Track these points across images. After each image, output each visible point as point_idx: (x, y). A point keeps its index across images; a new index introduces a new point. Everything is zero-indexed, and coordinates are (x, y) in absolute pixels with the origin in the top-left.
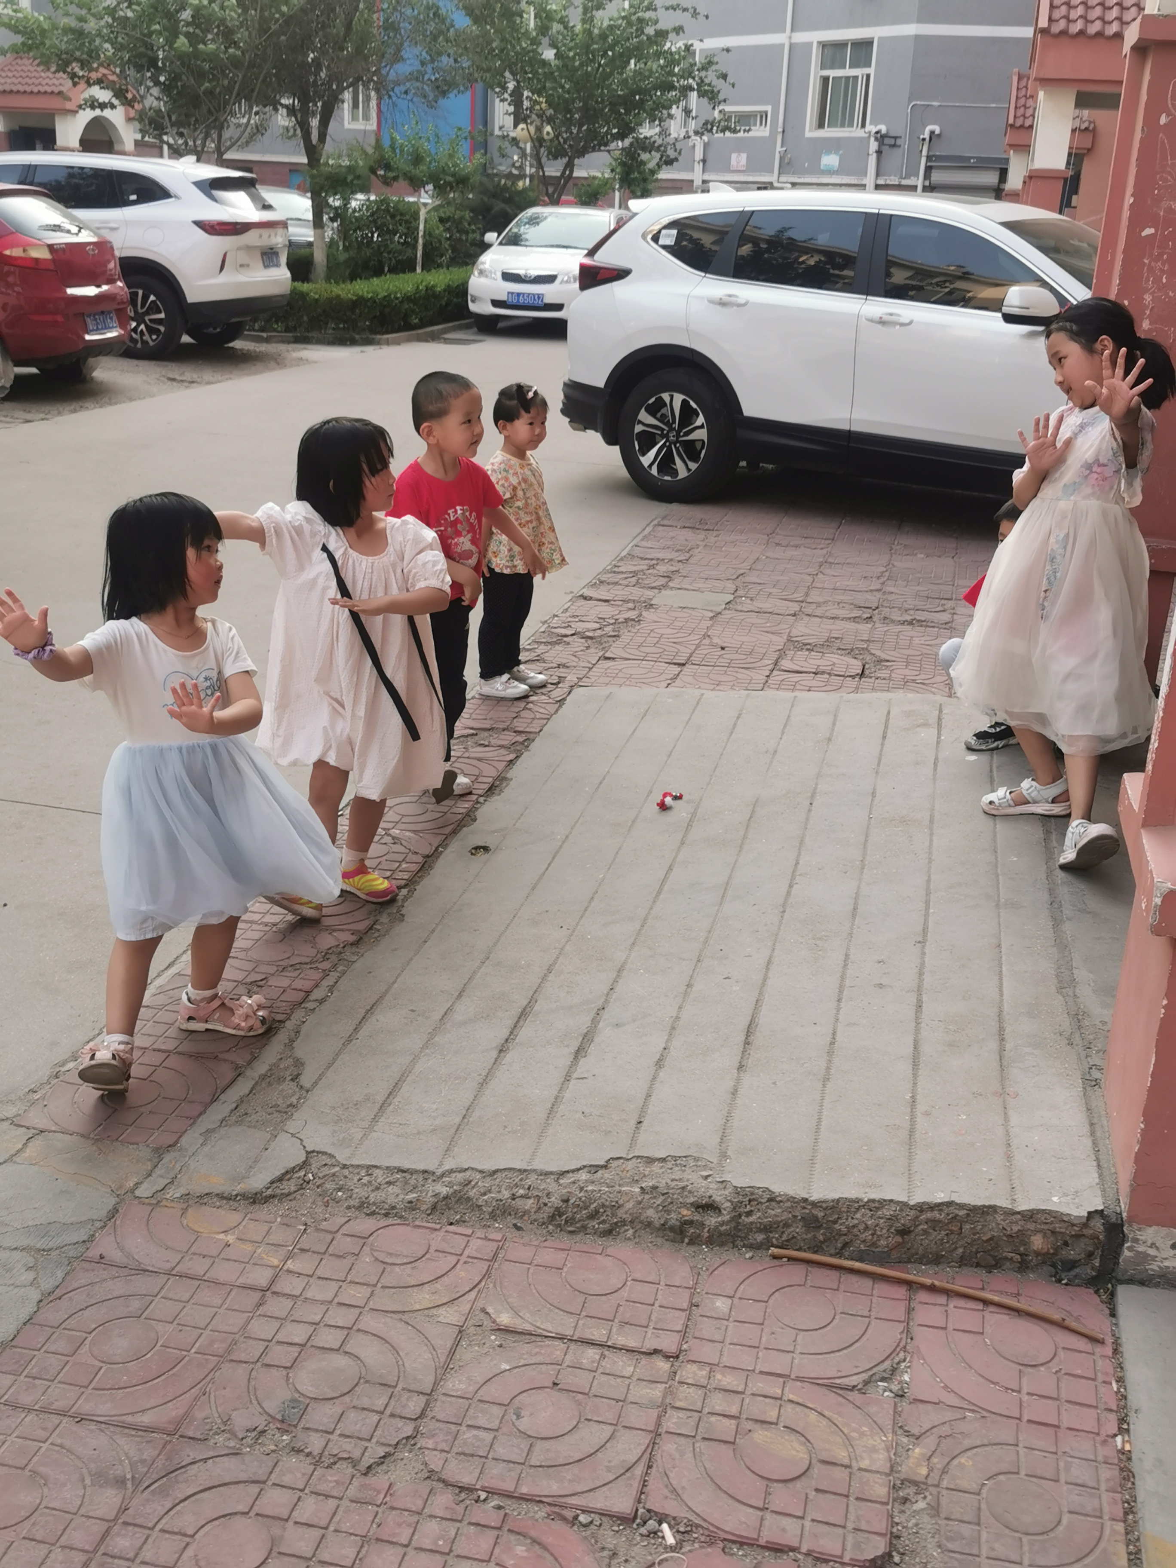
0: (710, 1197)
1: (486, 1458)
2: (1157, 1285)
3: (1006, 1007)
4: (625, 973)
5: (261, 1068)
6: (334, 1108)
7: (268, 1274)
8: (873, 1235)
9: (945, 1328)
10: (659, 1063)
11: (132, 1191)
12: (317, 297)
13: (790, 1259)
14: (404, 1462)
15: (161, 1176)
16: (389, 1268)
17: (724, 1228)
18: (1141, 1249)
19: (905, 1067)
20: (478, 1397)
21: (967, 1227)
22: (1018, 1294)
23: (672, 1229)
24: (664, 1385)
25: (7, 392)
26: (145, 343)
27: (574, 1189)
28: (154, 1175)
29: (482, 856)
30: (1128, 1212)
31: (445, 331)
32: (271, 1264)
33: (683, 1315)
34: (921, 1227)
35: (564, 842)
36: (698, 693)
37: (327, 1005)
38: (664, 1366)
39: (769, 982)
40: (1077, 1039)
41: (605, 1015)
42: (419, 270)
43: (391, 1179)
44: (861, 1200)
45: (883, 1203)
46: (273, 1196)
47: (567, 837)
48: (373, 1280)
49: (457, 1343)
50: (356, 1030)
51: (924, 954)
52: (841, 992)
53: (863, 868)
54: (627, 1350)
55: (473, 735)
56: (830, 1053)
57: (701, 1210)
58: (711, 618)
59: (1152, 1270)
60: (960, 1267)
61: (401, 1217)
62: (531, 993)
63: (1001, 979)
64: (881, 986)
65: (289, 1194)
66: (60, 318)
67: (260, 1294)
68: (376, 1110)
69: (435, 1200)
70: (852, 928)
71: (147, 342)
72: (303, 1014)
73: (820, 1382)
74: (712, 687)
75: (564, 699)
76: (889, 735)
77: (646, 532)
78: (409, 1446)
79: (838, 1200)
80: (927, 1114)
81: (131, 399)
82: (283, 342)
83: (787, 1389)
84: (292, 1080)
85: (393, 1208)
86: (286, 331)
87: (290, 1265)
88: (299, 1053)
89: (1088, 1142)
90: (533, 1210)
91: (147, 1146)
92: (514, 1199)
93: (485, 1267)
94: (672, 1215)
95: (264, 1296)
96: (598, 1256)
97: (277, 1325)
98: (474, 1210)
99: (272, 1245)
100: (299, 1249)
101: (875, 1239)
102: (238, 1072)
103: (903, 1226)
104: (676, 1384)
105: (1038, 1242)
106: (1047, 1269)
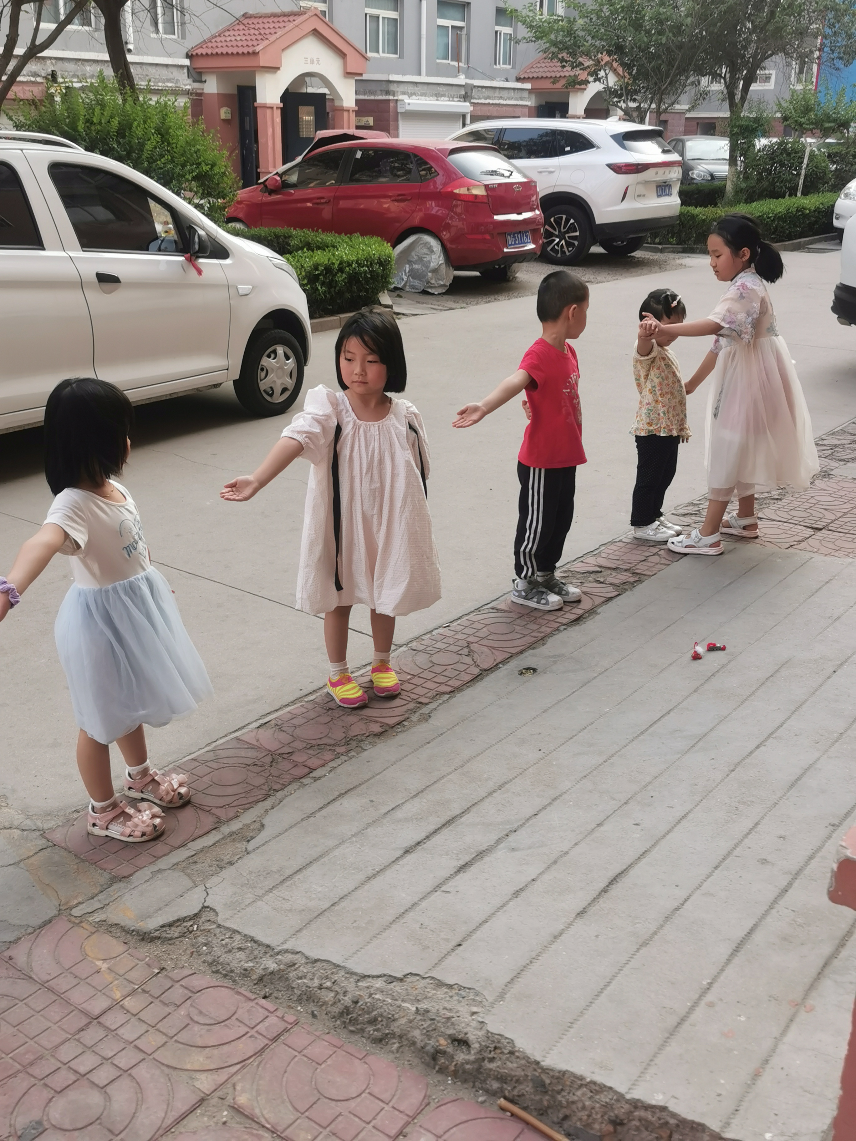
0: (466, 1034)
4: (555, 802)
5: (235, 826)
6: (251, 873)
7: (105, 1004)
8: (589, 1116)
10: (517, 894)
11: (71, 908)
12: (704, 217)
13: (513, 1115)
15: (99, 901)
16: (192, 1025)
17: (469, 1066)
19: (724, 950)
21: (676, 1137)
23: (427, 1053)
25: (446, 288)
26: (563, 252)
27: (364, 994)
28: (96, 899)
29: (529, 675)
31: (811, 243)
32: (114, 997)
34: (634, 1122)
35: (600, 673)
36: (811, 556)
37: (318, 783)
41: (512, 837)
42: (799, 194)
43: (243, 945)
44: (585, 1079)
45: (603, 1088)
46: (159, 938)
47: (606, 670)
48: (173, 1032)
49: (192, 1110)
50: (321, 808)
51: (829, 837)
53: (836, 741)
55: (597, 572)
56: (667, 918)
57: (456, 1043)
61: (234, 981)
62: (470, 804)
64: (764, 861)
65: (171, 939)
66: (488, 237)
67: (88, 1021)
68: (278, 882)
69: (262, 972)
70: (781, 798)
71: (565, 252)
72: (296, 787)
74: (828, 551)
79: (564, 1073)
80: (711, 1005)
82: (674, 252)
84: (247, 841)
85: (232, 971)
86: (677, 244)
87: (127, 1003)
88: (266, 821)
90: (330, 1003)
91: (110, 873)
92: (320, 989)
93: (262, 1045)
94: (432, 1042)
95: (90, 1023)
96: (358, 1061)
97: (80, 1051)
98: (288, 990)
99: (127, 980)
100: (142, 989)
101: (590, 1121)
102: (216, 826)
103: (617, 1116)
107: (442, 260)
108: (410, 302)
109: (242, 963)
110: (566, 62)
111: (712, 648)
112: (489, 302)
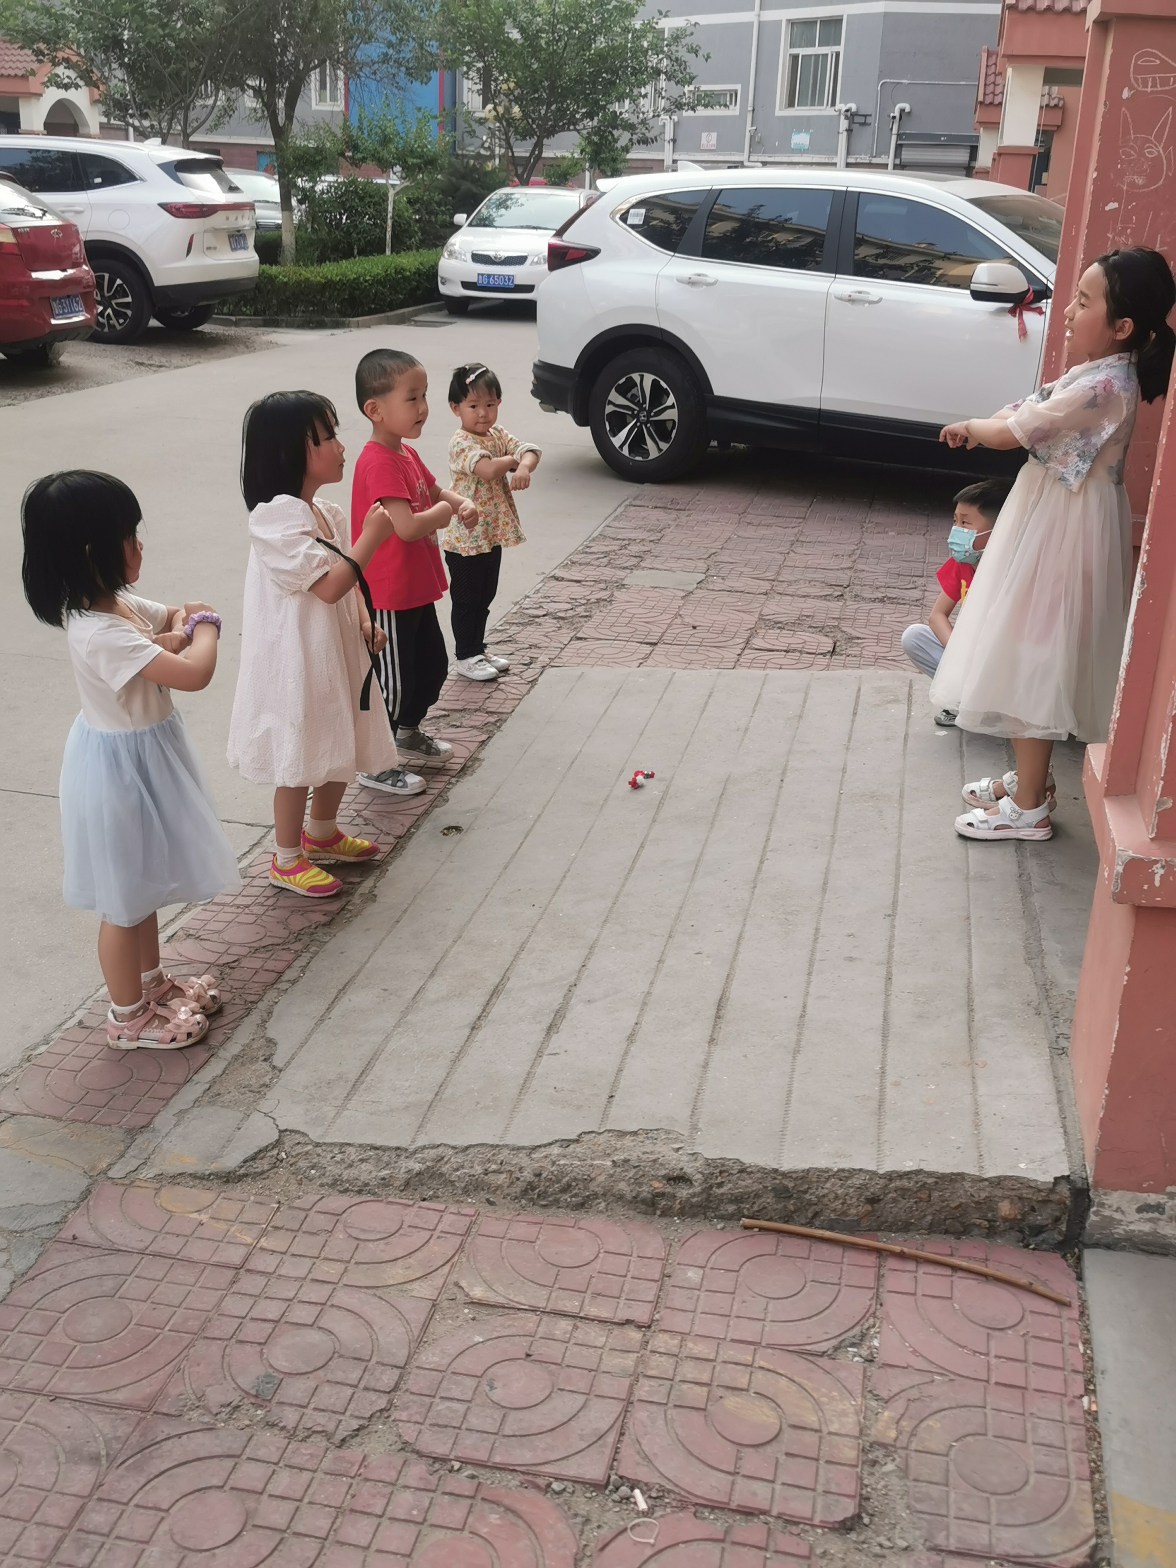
0: (682, 1169)
1: (460, 1428)
2: (1123, 1249)
3: (975, 979)
4: (596, 950)
5: (233, 1048)
6: (306, 1087)
7: (242, 1251)
8: (843, 1204)
9: (914, 1294)
10: (631, 1038)
11: (105, 1172)
12: (286, 280)
13: (762, 1229)
14: (378, 1434)
15: (134, 1157)
16: (362, 1245)
17: (695, 1199)
18: (1107, 1213)
19: (874, 1040)
20: (451, 1369)
21: (936, 1194)
22: (986, 1260)
23: (644, 1201)
24: (636, 1355)
26: (111, 327)
27: (546, 1163)
28: (126, 1156)
29: (454, 836)
30: (1094, 1177)
31: (416, 313)
32: (244, 1242)
33: (655, 1286)
34: (890, 1195)
35: (536, 821)
36: (669, 672)
37: (299, 985)
38: (635, 1335)
39: (740, 957)
40: (1045, 1009)
41: (577, 991)
42: (388, 252)
43: (364, 1156)
44: (831, 1170)
45: (852, 1173)
46: (246, 1175)
47: (539, 816)
48: (346, 1256)
49: (430, 1317)
50: (329, 1010)
51: (893, 927)
52: (811, 965)
53: (833, 843)
54: (600, 1321)
55: (445, 716)
56: (800, 1025)
57: (672, 1182)
58: (683, 598)
59: (1118, 1234)
60: (929, 1234)
61: (374, 1194)
62: (503, 971)
63: (970, 951)
64: (851, 959)
65: (263, 1173)
66: (25, 303)
67: (232, 1272)
68: (349, 1088)
69: (408, 1176)
70: (822, 903)
71: (114, 326)
72: (276, 994)
73: (791, 1348)
74: (684, 666)
75: (536, 680)
76: (859, 711)
77: (617, 513)
78: (383, 1419)
79: (808, 1170)
80: (896, 1084)
81: (99, 384)
82: (252, 325)
83: (757, 1356)
84: (265, 1060)
85: (367, 1185)
86: (255, 315)
87: (263, 1242)
88: (271, 1033)
89: (1055, 1109)
90: (506, 1185)
91: (121, 1127)
92: (486, 1174)
93: (458, 1242)
94: (644, 1188)
95: (237, 1274)
96: (571, 1229)
97: (251, 1302)
98: (447, 1185)
99: (246, 1223)
100: (273, 1227)
101: (845, 1208)
102: (211, 1052)
103: (872, 1194)
104: (648, 1353)
105: (1005, 1208)
106: (1015, 1235)
110: (44, 55)
112: (42, 396)
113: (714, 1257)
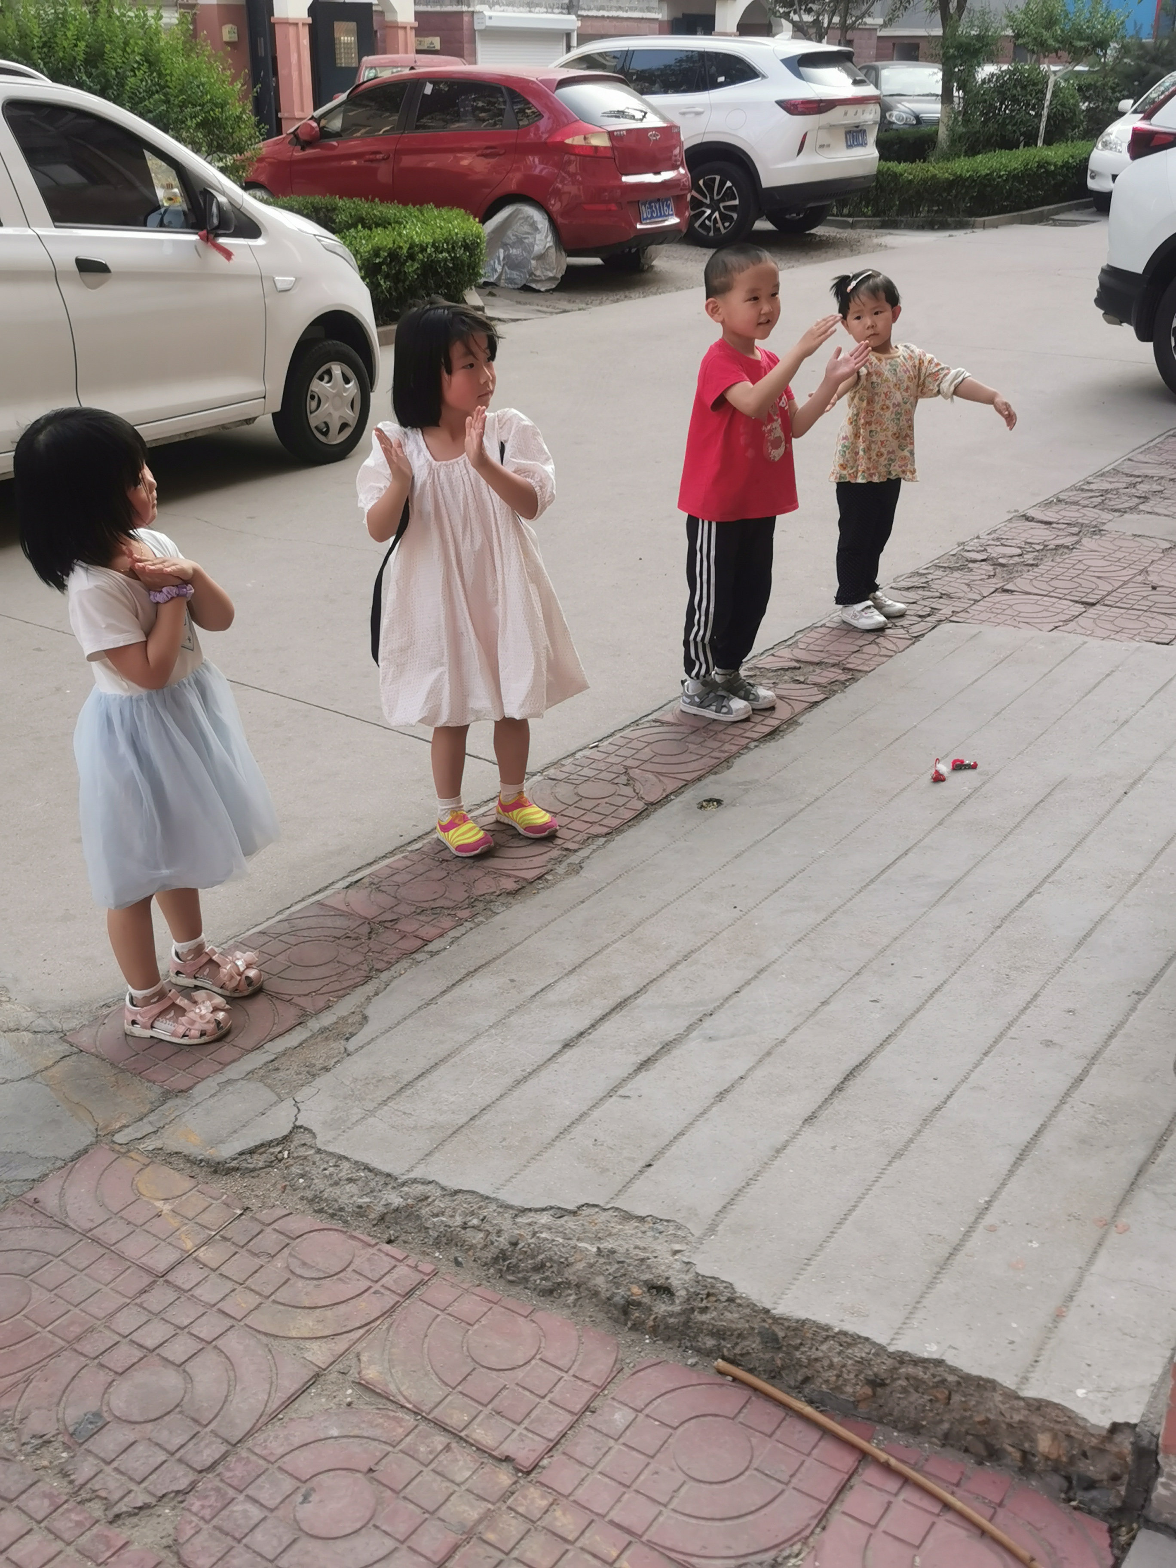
0: (667, 1278)
1: (239, 1541)
4: (761, 975)
5: (327, 1019)
6: (355, 1080)
7: (172, 1256)
8: (838, 1376)
9: (874, 1527)
10: (721, 1096)
11: (114, 1133)
12: (910, 177)
13: (735, 1379)
14: (160, 1520)
15: (150, 1123)
16: (294, 1279)
19: (1005, 1159)
20: (280, 1463)
21: (956, 1398)
22: (1001, 1504)
23: (615, 1305)
24: (490, 1506)
25: (557, 282)
26: (717, 230)
27: (526, 1233)
28: (145, 1120)
29: (712, 809)
30: (1166, 1437)
31: (1057, 212)
32: (184, 1247)
33: (569, 1419)
34: (900, 1382)
35: (809, 804)
36: (1083, 640)
37: (436, 959)
38: (505, 1480)
39: (921, 1014)
41: (707, 1023)
42: (1040, 143)
43: (354, 1176)
44: (831, 1329)
45: (856, 1340)
46: (238, 1169)
47: (816, 800)
48: (269, 1290)
49: (304, 1390)
50: (444, 992)
51: (1133, 1009)
53: (1135, 884)
54: (478, 1449)
55: (795, 668)
56: (926, 1121)
57: (654, 1291)
58: (1165, 551)
60: (943, 1446)
61: (345, 1222)
62: (647, 981)
64: (1049, 1043)
65: (254, 1170)
66: (614, 207)
67: (150, 1280)
68: (394, 1091)
69: (383, 1210)
70: (1065, 961)
71: (719, 229)
72: (407, 965)
73: (673, 1555)
74: (1106, 633)
75: (923, 635)
77: (1151, 444)
78: (175, 1503)
79: (804, 1322)
80: (992, 1229)
81: (678, 289)
82: (869, 227)
83: (627, 1553)
84: (346, 1039)
85: (341, 1209)
86: (874, 216)
87: (201, 1254)
88: (370, 1011)
90: (479, 1246)
91: (162, 1087)
92: (465, 1228)
93: (392, 1303)
94: (621, 1291)
95: (154, 1282)
96: (521, 1320)
97: (145, 1319)
98: (420, 1231)
99: (200, 1225)
100: (221, 1236)
101: (840, 1383)
102: (301, 1020)
103: (876, 1375)
104: (504, 1508)
105: (1044, 1443)
106: (1057, 1481)
107: (550, 242)
108: (508, 302)
109: (355, 1198)
111: (959, 766)
112: (617, 301)
113: (659, 1400)
